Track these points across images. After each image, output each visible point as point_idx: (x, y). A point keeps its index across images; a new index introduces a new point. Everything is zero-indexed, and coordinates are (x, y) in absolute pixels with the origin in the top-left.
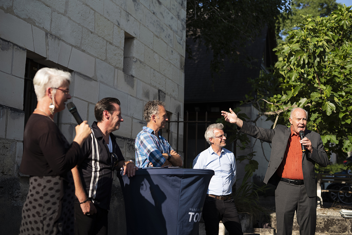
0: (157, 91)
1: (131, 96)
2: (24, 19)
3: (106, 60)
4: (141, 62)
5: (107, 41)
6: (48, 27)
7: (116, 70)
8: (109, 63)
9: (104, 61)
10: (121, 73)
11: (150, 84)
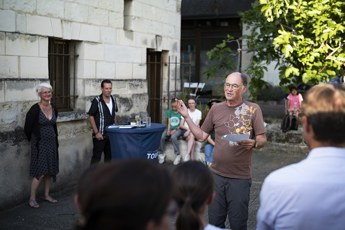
0: (154, 37)
1: (131, 46)
2: (45, 16)
3: (109, 25)
4: (139, 18)
5: (109, 11)
6: (62, 16)
7: (118, 30)
8: (112, 27)
9: (107, 26)
10: (122, 31)
11: (148, 33)
